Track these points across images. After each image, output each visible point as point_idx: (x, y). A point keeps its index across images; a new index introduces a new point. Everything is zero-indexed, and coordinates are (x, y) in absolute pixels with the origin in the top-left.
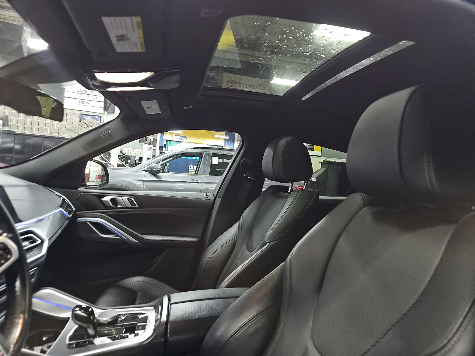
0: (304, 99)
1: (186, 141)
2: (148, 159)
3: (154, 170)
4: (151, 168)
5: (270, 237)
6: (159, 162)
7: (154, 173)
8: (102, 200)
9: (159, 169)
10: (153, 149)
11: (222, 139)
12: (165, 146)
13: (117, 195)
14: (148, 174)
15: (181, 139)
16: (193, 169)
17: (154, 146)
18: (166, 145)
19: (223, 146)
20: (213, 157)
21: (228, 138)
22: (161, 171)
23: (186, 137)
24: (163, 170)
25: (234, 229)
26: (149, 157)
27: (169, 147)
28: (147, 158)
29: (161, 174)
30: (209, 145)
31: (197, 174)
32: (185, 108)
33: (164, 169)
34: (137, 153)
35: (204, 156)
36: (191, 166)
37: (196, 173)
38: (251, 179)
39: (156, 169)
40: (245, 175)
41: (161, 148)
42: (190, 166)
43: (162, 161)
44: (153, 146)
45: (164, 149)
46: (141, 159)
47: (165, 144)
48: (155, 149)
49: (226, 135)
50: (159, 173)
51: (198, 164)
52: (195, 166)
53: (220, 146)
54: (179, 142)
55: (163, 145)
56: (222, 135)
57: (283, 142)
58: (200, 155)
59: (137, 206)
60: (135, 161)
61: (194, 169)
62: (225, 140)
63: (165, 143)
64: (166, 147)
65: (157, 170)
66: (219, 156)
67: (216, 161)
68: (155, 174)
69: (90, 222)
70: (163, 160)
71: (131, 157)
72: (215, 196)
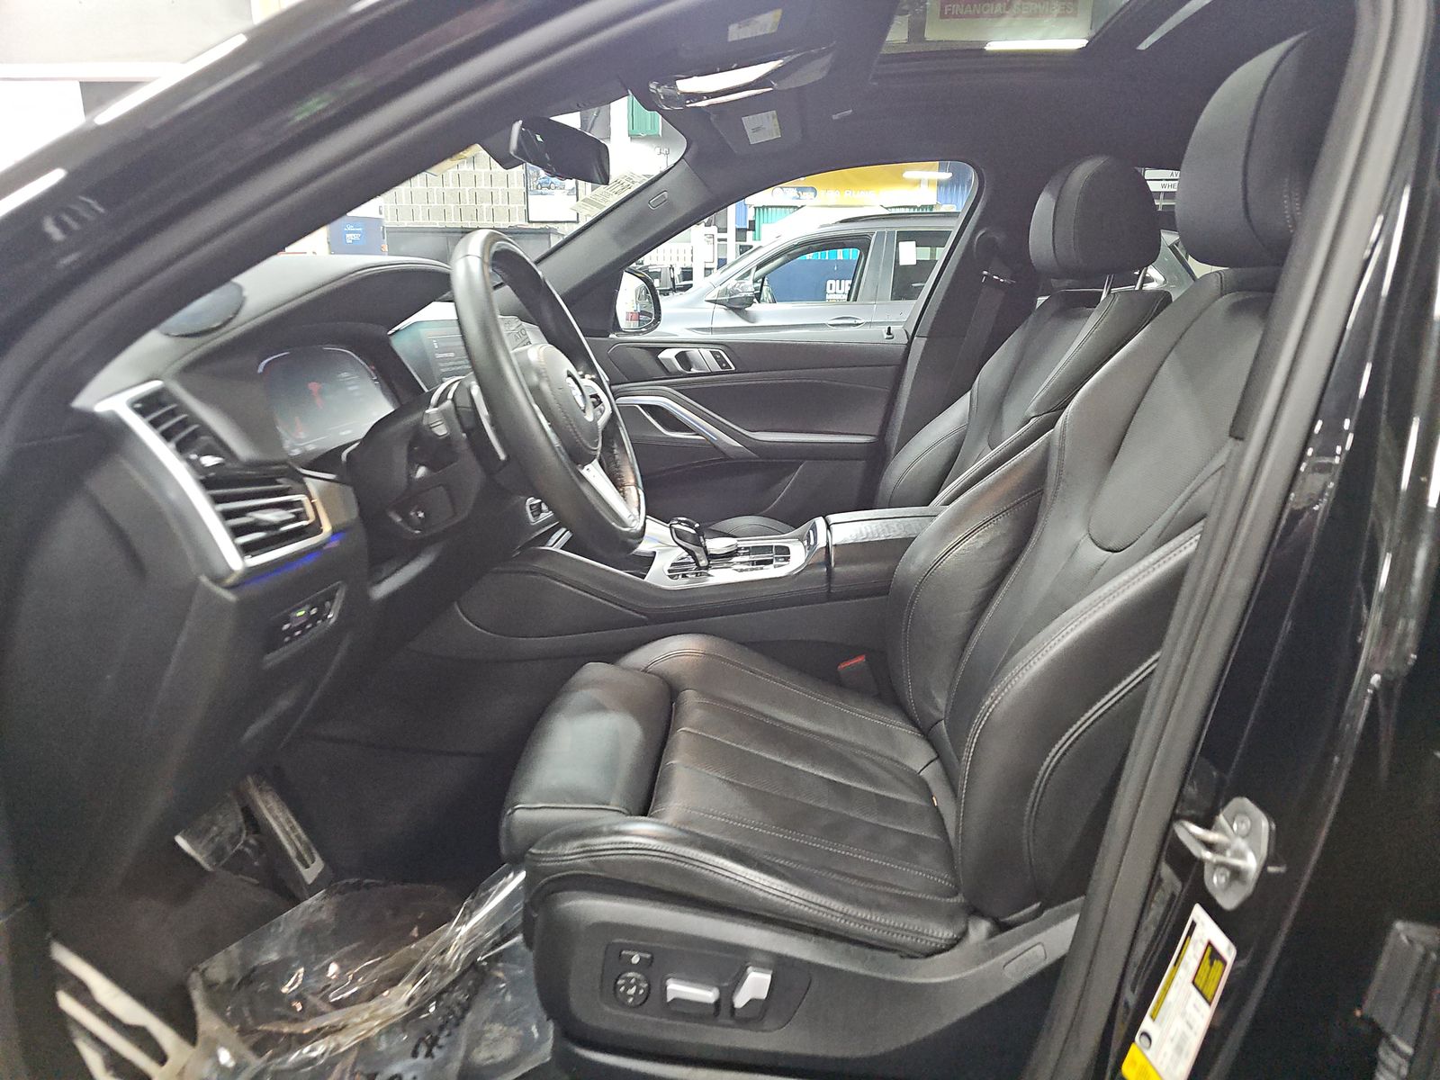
0: (1143, 46)
1: (817, 201)
2: (708, 271)
3: (738, 296)
4: (726, 292)
5: (1039, 404)
6: (748, 273)
7: (738, 306)
8: (659, 356)
9: (749, 295)
10: (719, 240)
11: (929, 182)
12: (752, 226)
13: (688, 345)
14: (720, 310)
15: (799, 199)
16: (838, 291)
17: (720, 231)
18: (754, 221)
19: (931, 207)
20: (901, 244)
21: (947, 176)
22: (755, 300)
23: (814, 190)
24: (758, 297)
25: (958, 411)
26: (708, 266)
27: (764, 227)
28: (705, 269)
29: (755, 308)
30: (887, 208)
31: (855, 300)
32: (835, 117)
33: (760, 293)
34: (674, 256)
35: (872, 242)
36: (833, 282)
37: (852, 296)
38: (1002, 280)
39: (743, 295)
40: (985, 273)
41: (741, 233)
42: (829, 282)
43: (757, 270)
44: (718, 229)
45: (750, 234)
46: (687, 274)
47: (752, 219)
48: (725, 240)
49: (941, 169)
50: (751, 305)
51: (855, 274)
52: (843, 281)
53: (923, 207)
54: (792, 209)
55: (745, 224)
56: (930, 169)
57: (1084, 171)
58: (861, 243)
59: (733, 368)
60: (673, 280)
61: (842, 291)
62: (940, 184)
63: (750, 216)
64: (754, 230)
65: (746, 297)
66: (921, 239)
67: (909, 254)
68: (740, 309)
69: (641, 406)
70: (759, 267)
71: (659, 270)
72: (910, 334)
